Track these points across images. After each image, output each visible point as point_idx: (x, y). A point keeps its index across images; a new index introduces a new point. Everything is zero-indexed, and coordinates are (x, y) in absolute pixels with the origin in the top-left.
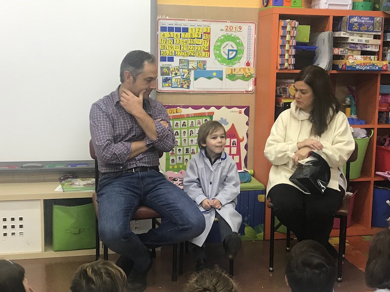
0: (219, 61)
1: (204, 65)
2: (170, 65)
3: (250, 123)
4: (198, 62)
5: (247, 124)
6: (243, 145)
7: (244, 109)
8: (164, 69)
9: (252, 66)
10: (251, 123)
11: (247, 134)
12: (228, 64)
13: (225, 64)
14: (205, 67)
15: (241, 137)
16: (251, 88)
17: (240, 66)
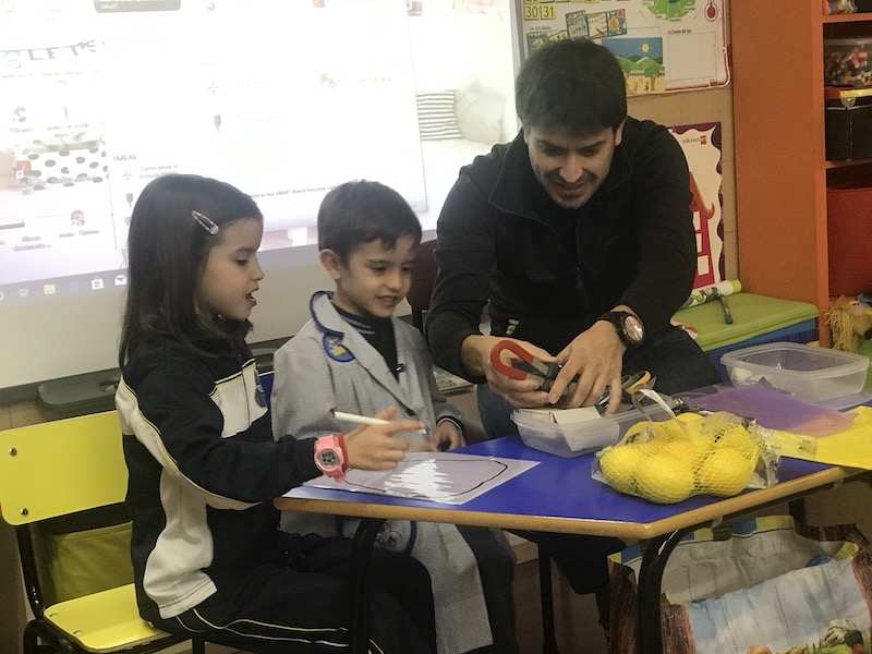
0: (650, 8)
1: (622, 21)
2: (549, 28)
3: (723, 166)
4: (608, 16)
5: (719, 170)
6: (713, 225)
7: (709, 133)
8: (537, 41)
9: (720, 16)
10: (728, 168)
11: (720, 196)
12: (670, 15)
13: (664, 16)
14: (624, 26)
15: (708, 207)
16: (722, 75)
17: (695, 18)
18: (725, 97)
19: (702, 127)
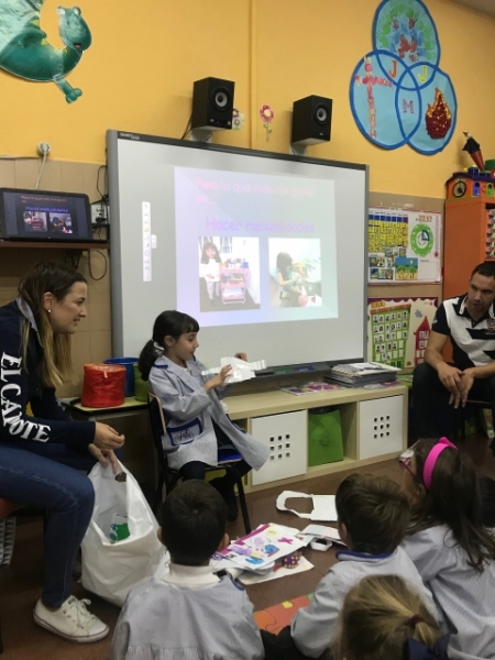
0: (414, 251)
7: (434, 301)
13: (419, 254)
16: (439, 279)
17: (430, 256)
18: (440, 287)
19: (431, 298)
